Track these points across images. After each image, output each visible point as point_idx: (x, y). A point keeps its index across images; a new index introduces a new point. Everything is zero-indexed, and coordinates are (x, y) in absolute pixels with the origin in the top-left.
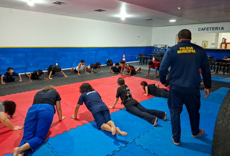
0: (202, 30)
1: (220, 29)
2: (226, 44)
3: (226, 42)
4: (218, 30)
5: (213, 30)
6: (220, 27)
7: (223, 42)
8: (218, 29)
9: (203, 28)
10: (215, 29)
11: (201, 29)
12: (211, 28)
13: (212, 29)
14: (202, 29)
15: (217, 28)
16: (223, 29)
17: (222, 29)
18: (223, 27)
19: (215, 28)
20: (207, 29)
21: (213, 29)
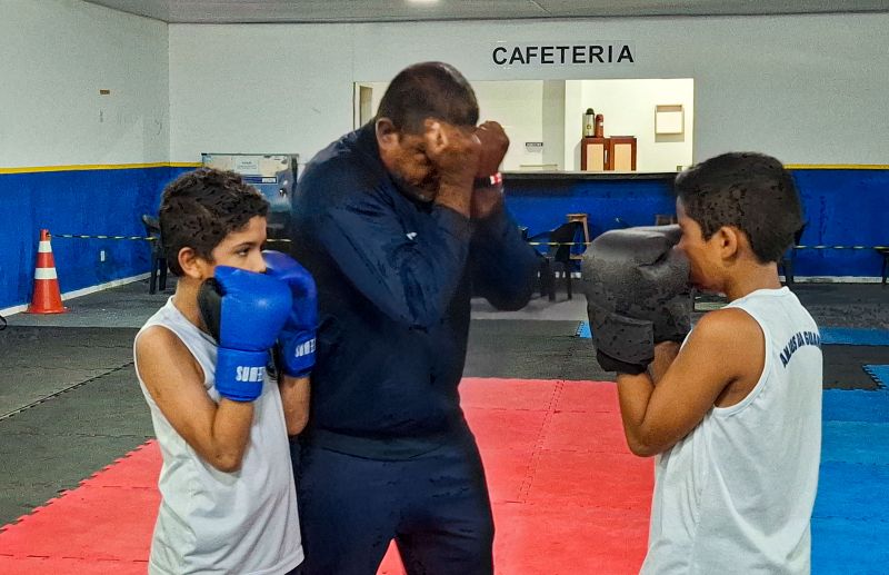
0: (513, 58)
1: (616, 56)
2: (609, 145)
3: (607, 135)
4: (601, 61)
5: (575, 61)
6: (610, 47)
7: (591, 133)
8: (605, 56)
9: (517, 50)
10: (586, 57)
11: (508, 56)
12: (563, 49)
13: (569, 54)
14: (517, 55)
15: (595, 53)
16: (629, 57)
17: (622, 57)
18: (626, 48)
19: (587, 51)
20: (543, 55)
21: (575, 54)
